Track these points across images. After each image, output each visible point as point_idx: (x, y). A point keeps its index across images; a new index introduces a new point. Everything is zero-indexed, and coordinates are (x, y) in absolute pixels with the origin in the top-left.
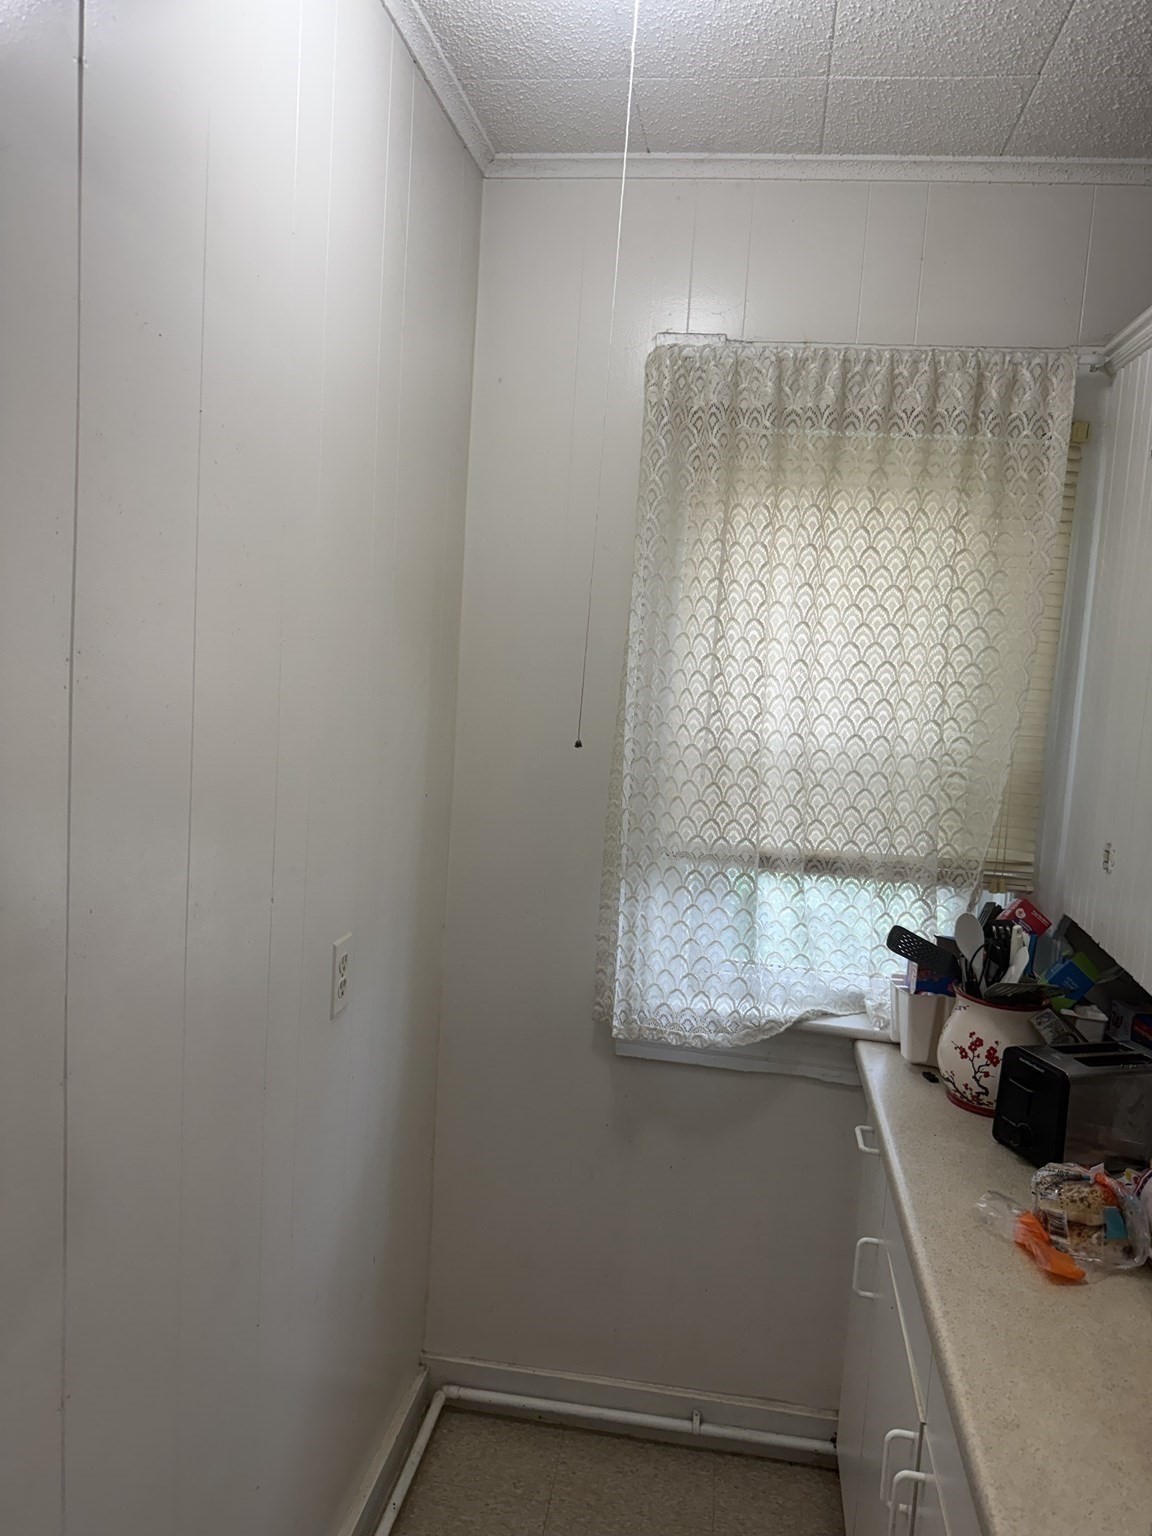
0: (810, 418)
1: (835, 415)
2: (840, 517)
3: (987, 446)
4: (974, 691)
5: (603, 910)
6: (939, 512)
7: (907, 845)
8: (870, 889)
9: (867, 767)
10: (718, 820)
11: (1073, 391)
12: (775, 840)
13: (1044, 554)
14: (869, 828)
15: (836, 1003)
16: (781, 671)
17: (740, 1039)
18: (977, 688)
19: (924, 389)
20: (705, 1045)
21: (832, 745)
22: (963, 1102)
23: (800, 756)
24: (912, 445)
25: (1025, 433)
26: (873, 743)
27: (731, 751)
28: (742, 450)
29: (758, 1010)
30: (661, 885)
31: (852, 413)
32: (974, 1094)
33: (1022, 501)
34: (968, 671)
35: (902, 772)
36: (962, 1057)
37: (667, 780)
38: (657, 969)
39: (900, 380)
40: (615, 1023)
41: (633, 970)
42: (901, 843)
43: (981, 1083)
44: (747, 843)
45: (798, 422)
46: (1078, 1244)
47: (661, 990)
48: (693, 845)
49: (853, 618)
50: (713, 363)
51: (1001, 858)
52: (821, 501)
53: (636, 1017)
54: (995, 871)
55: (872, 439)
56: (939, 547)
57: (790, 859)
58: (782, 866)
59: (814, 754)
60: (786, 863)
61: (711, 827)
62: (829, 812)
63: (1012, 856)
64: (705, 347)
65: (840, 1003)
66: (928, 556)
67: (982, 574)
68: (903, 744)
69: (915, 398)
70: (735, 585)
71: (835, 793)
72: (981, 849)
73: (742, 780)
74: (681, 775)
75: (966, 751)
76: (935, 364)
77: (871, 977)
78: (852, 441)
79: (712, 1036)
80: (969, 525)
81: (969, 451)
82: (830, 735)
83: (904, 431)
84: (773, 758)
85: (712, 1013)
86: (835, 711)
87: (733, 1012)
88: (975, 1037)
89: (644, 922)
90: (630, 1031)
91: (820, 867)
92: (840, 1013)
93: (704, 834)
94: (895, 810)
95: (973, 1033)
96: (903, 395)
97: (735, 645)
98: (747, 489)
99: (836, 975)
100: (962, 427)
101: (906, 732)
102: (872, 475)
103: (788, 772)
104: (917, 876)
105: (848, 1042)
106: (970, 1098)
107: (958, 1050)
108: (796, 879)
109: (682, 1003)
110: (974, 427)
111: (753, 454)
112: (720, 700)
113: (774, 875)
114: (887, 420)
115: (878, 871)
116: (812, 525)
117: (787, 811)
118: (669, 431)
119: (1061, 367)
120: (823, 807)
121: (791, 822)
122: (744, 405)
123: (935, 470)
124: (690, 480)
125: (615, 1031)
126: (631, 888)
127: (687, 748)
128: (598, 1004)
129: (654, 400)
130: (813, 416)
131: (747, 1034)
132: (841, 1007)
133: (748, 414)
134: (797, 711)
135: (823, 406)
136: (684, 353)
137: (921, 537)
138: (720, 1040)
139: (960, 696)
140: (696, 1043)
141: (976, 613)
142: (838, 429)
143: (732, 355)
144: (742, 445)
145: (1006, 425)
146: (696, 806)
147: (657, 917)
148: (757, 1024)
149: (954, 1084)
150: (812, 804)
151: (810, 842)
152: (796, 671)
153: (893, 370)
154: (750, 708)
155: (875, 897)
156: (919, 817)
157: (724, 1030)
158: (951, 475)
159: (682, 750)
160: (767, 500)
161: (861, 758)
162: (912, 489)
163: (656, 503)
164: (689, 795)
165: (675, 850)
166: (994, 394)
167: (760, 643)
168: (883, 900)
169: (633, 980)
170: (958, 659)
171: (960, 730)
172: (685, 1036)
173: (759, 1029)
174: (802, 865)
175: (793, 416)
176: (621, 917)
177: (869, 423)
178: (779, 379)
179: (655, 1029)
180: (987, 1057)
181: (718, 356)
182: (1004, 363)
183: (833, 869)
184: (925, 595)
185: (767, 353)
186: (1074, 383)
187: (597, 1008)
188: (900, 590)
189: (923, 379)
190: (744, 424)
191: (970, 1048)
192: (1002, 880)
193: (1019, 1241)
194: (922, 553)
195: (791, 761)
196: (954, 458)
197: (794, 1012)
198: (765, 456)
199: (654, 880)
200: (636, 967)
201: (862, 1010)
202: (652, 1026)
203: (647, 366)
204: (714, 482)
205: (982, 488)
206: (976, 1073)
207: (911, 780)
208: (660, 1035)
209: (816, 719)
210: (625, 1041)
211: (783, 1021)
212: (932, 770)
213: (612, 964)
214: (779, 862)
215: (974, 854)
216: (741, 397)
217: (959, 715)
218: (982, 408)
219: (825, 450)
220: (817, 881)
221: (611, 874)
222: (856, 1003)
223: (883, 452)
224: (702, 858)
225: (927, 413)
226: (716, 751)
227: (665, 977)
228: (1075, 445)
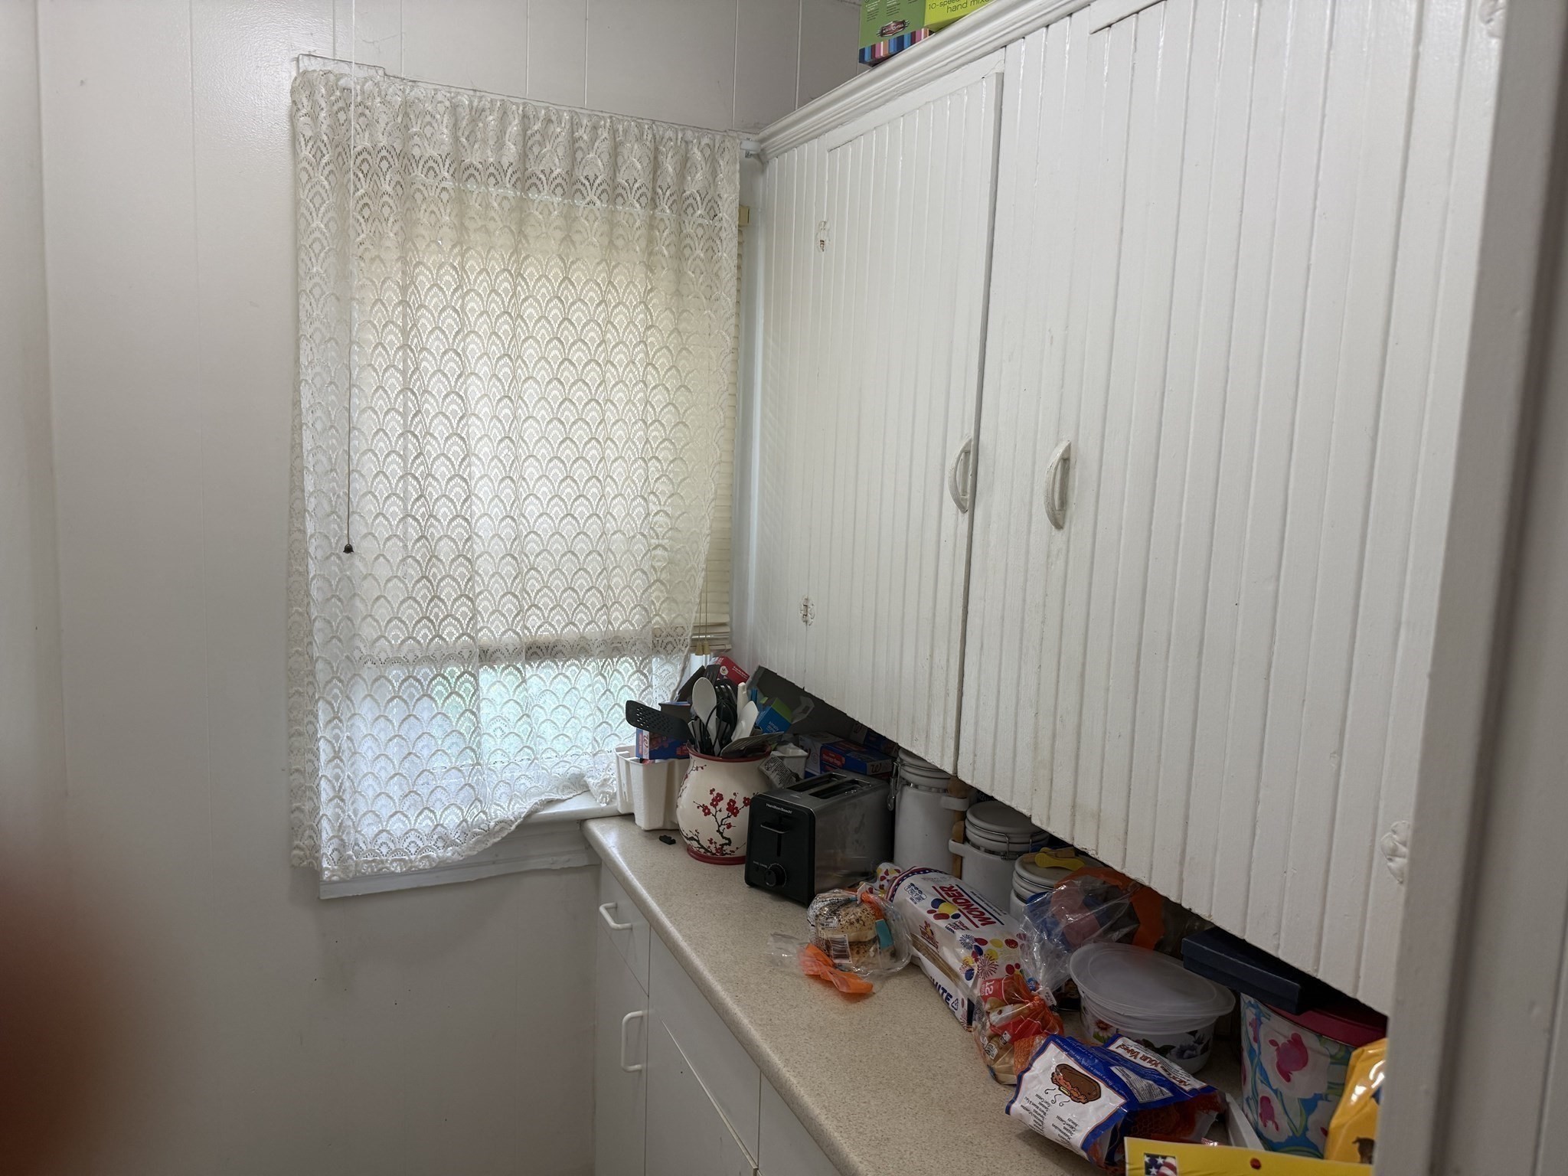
0: (492, 174)
1: (518, 174)
2: (531, 284)
3: (667, 222)
4: (669, 465)
5: (293, 739)
6: (627, 286)
7: (625, 620)
8: (589, 668)
9: (581, 546)
10: (432, 617)
11: (738, 175)
12: (494, 631)
13: (724, 333)
14: (587, 608)
15: (558, 788)
16: (484, 449)
17: (471, 849)
18: (672, 462)
19: (606, 156)
20: (434, 865)
21: (544, 526)
22: (708, 857)
23: (515, 540)
24: (598, 214)
25: (699, 212)
26: (586, 521)
27: (440, 539)
28: (419, 202)
29: (485, 813)
30: (369, 698)
31: (533, 174)
32: (718, 846)
33: (701, 281)
34: (662, 446)
35: (613, 548)
36: (706, 815)
37: (365, 578)
38: (371, 794)
39: (581, 144)
40: (325, 865)
41: (343, 800)
42: (616, 619)
43: (724, 835)
44: (465, 638)
45: (478, 177)
46: (858, 961)
47: (377, 816)
48: (405, 649)
49: (555, 392)
50: (378, 100)
51: (703, 621)
52: (513, 265)
53: (351, 853)
54: (699, 634)
55: (558, 204)
56: (631, 322)
57: (511, 648)
58: (502, 657)
59: (526, 536)
60: (506, 654)
61: (425, 626)
62: (546, 595)
63: (712, 619)
64: (366, 80)
65: (561, 788)
66: (621, 331)
67: (669, 350)
68: (612, 520)
69: (596, 164)
70: (425, 353)
71: (550, 575)
72: (688, 615)
73: (455, 570)
74: (382, 571)
75: (666, 524)
76: (614, 132)
77: (595, 755)
78: (536, 205)
79: (441, 852)
80: (655, 301)
81: (652, 225)
82: (541, 515)
83: (588, 199)
84: (484, 545)
85: (439, 827)
86: (544, 490)
87: (462, 822)
88: (715, 793)
89: (351, 745)
90: (345, 869)
91: (540, 653)
92: (564, 797)
93: (417, 634)
94: (610, 587)
95: (714, 790)
96: (584, 161)
97: (432, 420)
98: (428, 245)
99: (558, 759)
100: (643, 200)
101: (614, 508)
102: (562, 242)
103: (503, 558)
104: (633, 649)
105: (578, 824)
106: (714, 851)
107: (701, 809)
108: (518, 669)
109: (405, 825)
110: (654, 203)
111: (433, 207)
112: (422, 483)
113: (493, 668)
114: (571, 185)
115: (599, 650)
116: (506, 290)
117: (504, 600)
118: (331, 172)
119: (726, 152)
120: (539, 591)
121: (509, 610)
122: (416, 152)
123: (620, 243)
124: (360, 232)
125: (327, 874)
126: (333, 708)
127: (388, 539)
128: (298, 847)
129: (308, 133)
130: (496, 173)
131: (477, 842)
132: (563, 791)
133: (422, 163)
134: (507, 491)
135: (505, 162)
136: (342, 82)
137: (612, 311)
138: (449, 854)
139: (658, 470)
140: (424, 865)
141: (667, 389)
142: (523, 190)
143: (400, 93)
144: (418, 196)
145: (682, 205)
146: (405, 605)
147: (366, 736)
148: (486, 829)
149: (698, 841)
150: (528, 589)
151: (528, 629)
152: (503, 449)
153: (573, 133)
154: (457, 491)
155: (596, 675)
156: (634, 591)
157: (454, 844)
158: (638, 249)
159: (381, 543)
160: (454, 261)
161: (575, 537)
162: (602, 260)
163: (322, 255)
164: (395, 592)
165: (383, 657)
166: (670, 169)
167: (461, 418)
168: (604, 677)
169: (344, 812)
170: (654, 434)
171: (660, 504)
172: (411, 860)
173: (489, 833)
174: (524, 654)
175: (472, 171)
176: (322, 744)
177: (553, 186)
178: (456, 126)
179: (374, 861)
180: (727, 809)
181: (383, 93)
182: (677, 139)
183: (554, 653)
184: (621, 370)
185: (440, 97)
186: (738, 167)
187: (296, 852)
188: (599, 365)
189: (603, 145)
190: (418, 173)
191: (712, 804)
192: (706, 642)
193: (812, 973)
194: (614, 327)
195: (505, 546)
196: (639, 232)
197: (520, 808)
198: (448, 211)
199: (360, 691)
200: (346, 797)
201: (586, 789)
202: (370, 859)
203: (293, 92)
204: (392, 235)
205: (665, 265)
206: (719, 826)
207: (622, 556)
208: (380, 866)
209: (525, 499)
210: (342, 881)
211: (512, 818)
212: (643, 544)
213: (311, 799)
214: (498, 654)
215: (680, 620)
216: (412, 143)
217: (658, 489)
218: (659, 183)
219: (511, 210)
220: (538, 667)
221: (300, 694)
222: (578, 784)
223: (569, 218)
224: (417, 661)
225: (610, 183)
226: (423, 541)
227: (383, 800)
228: (742, 228)
